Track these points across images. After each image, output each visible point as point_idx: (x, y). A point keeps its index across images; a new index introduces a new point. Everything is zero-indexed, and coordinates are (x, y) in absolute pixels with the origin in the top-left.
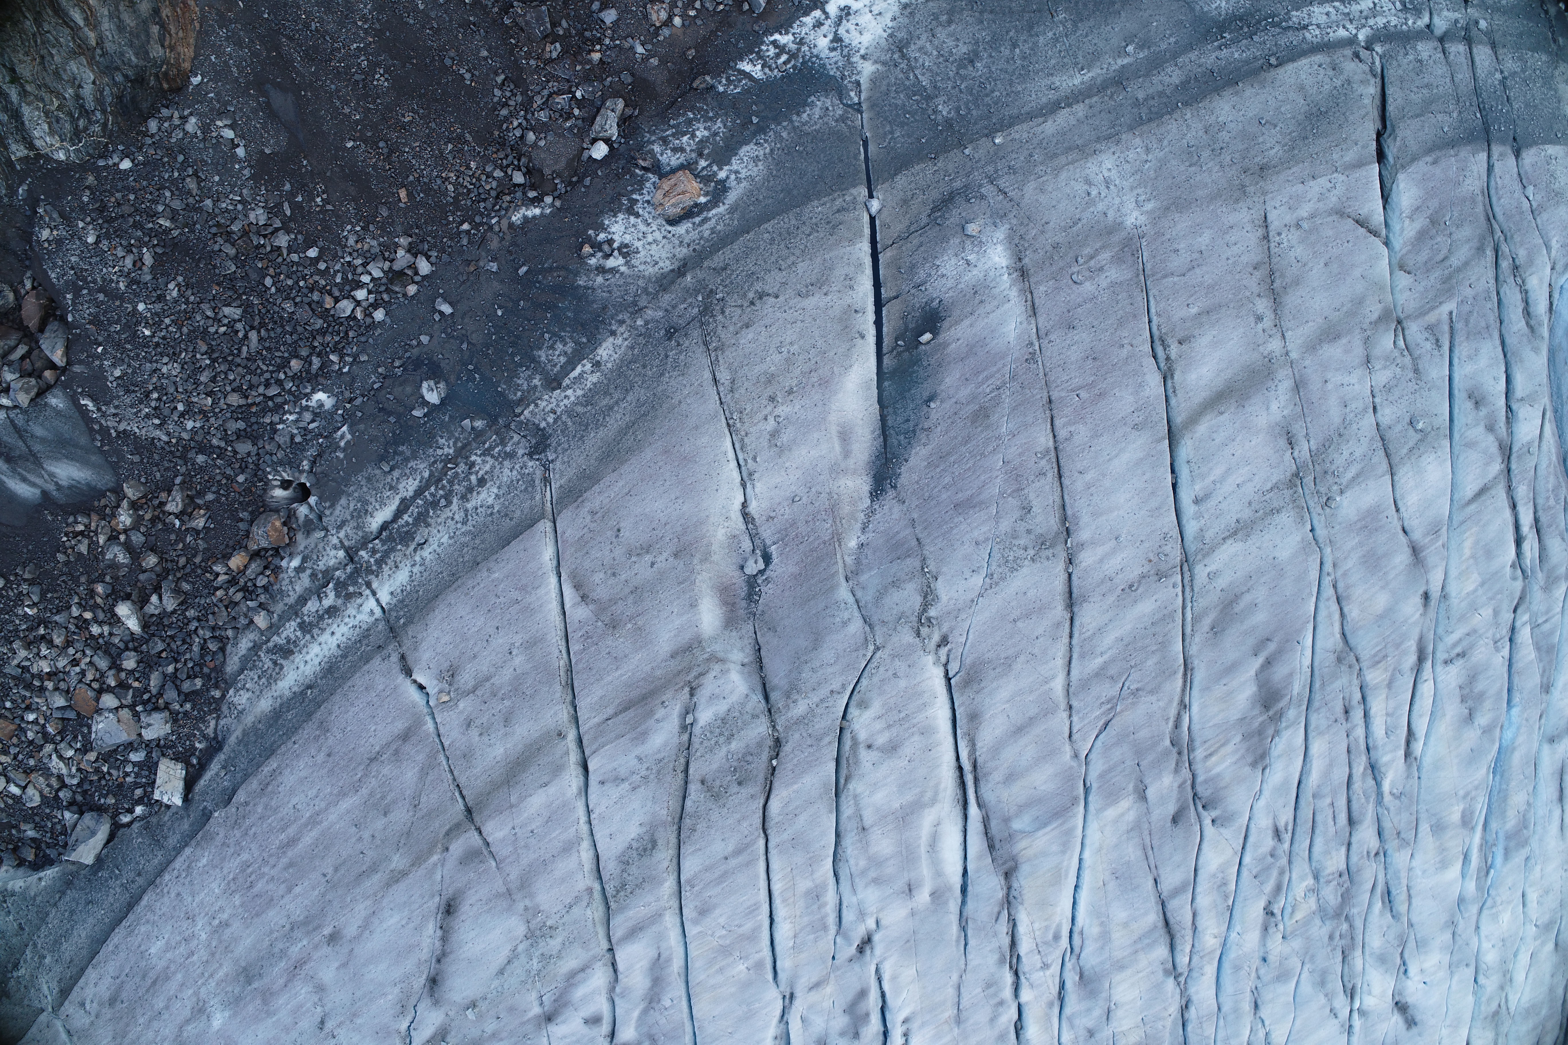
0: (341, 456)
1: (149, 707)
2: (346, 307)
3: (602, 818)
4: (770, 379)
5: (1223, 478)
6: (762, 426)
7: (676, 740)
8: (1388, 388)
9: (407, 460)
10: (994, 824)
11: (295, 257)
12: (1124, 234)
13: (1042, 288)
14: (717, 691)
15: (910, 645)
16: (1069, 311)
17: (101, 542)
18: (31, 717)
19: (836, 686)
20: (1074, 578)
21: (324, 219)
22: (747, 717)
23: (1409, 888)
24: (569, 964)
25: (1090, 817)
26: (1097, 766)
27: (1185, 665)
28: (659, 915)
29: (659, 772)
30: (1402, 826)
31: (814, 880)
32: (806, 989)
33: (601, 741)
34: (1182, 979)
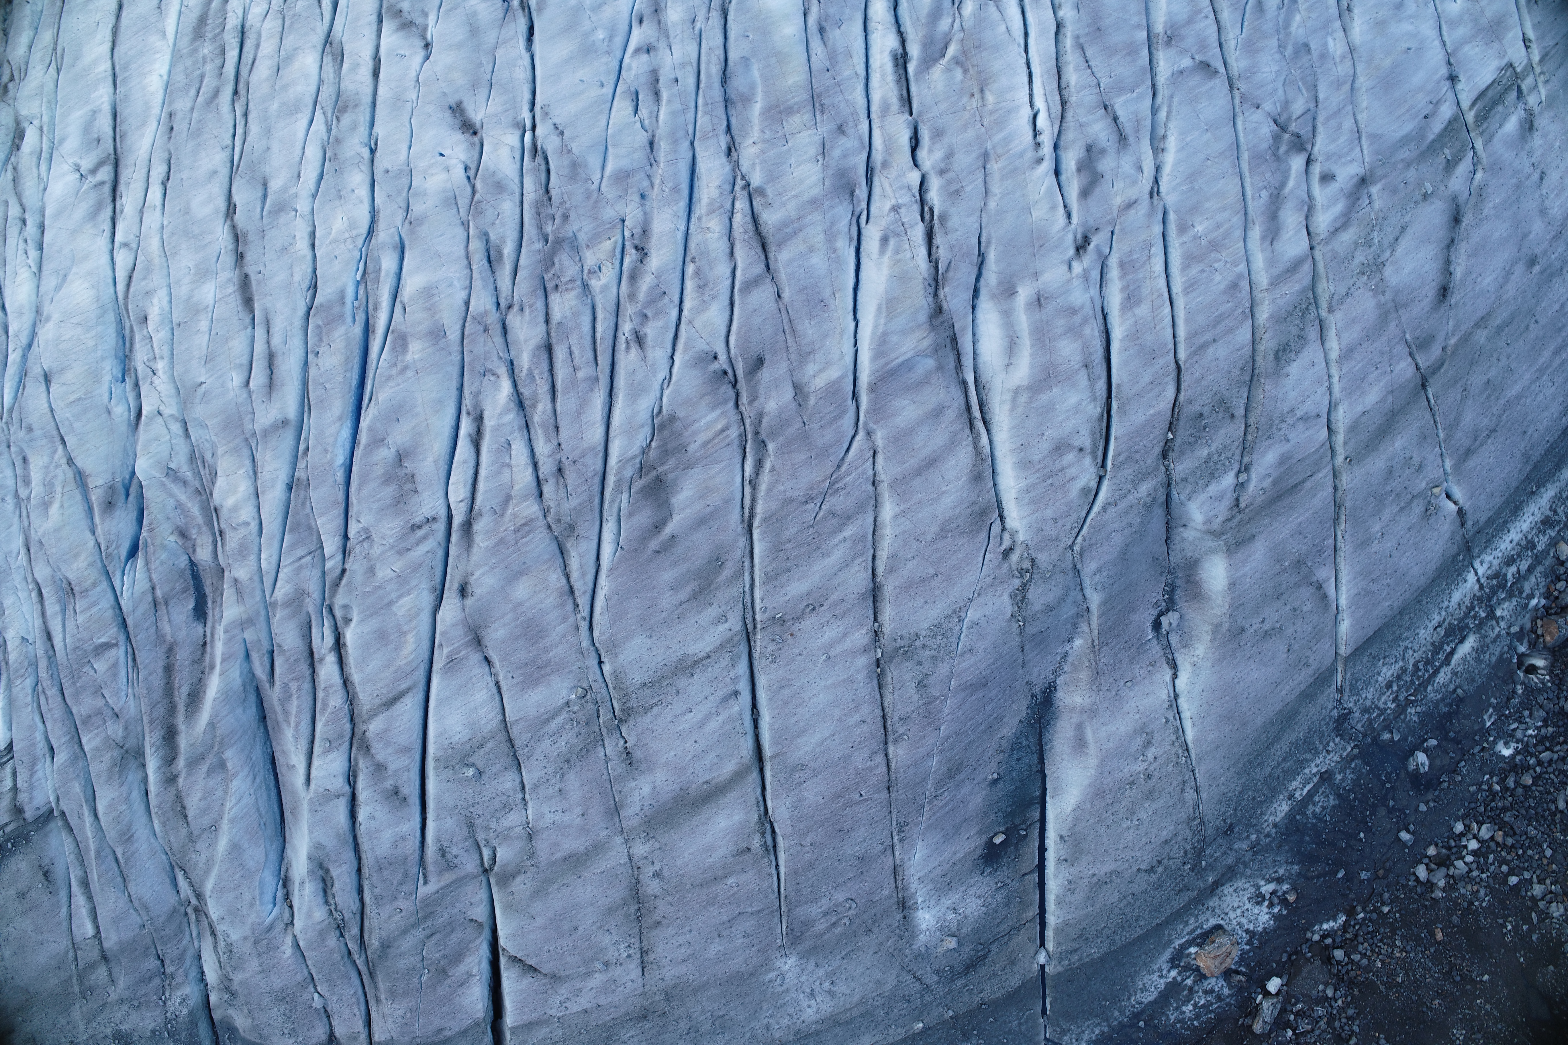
0: (1492, 701)
2: (1485, 832)
3: (1320, 382)
4: (1149, 795)
5: (708, 718)
6: (1159, 751)
7: (1255, 457)
8: (507, 808)
9: (1443, 699)
10: (952, 364)
11: (1527, 875)
12: (800, 948)
13: (886, 892)
14: (1216, 504)
15: (1041, 551)
16: (862, 873)
19: (1112, 511)
20: (872, 617)
21: (1504, 910)
22: (1192, 479)
23: (469, 268)
24: (1347, 237)
25: (850, 368)
26: (845, 425)
27: (750, 526)
28: (1272, 285)
29: (1271, 427)
30: (482, 338)
31: (1134, 315)
32: (1139, 202)
33: (1316, 456)
34: (740, 183)
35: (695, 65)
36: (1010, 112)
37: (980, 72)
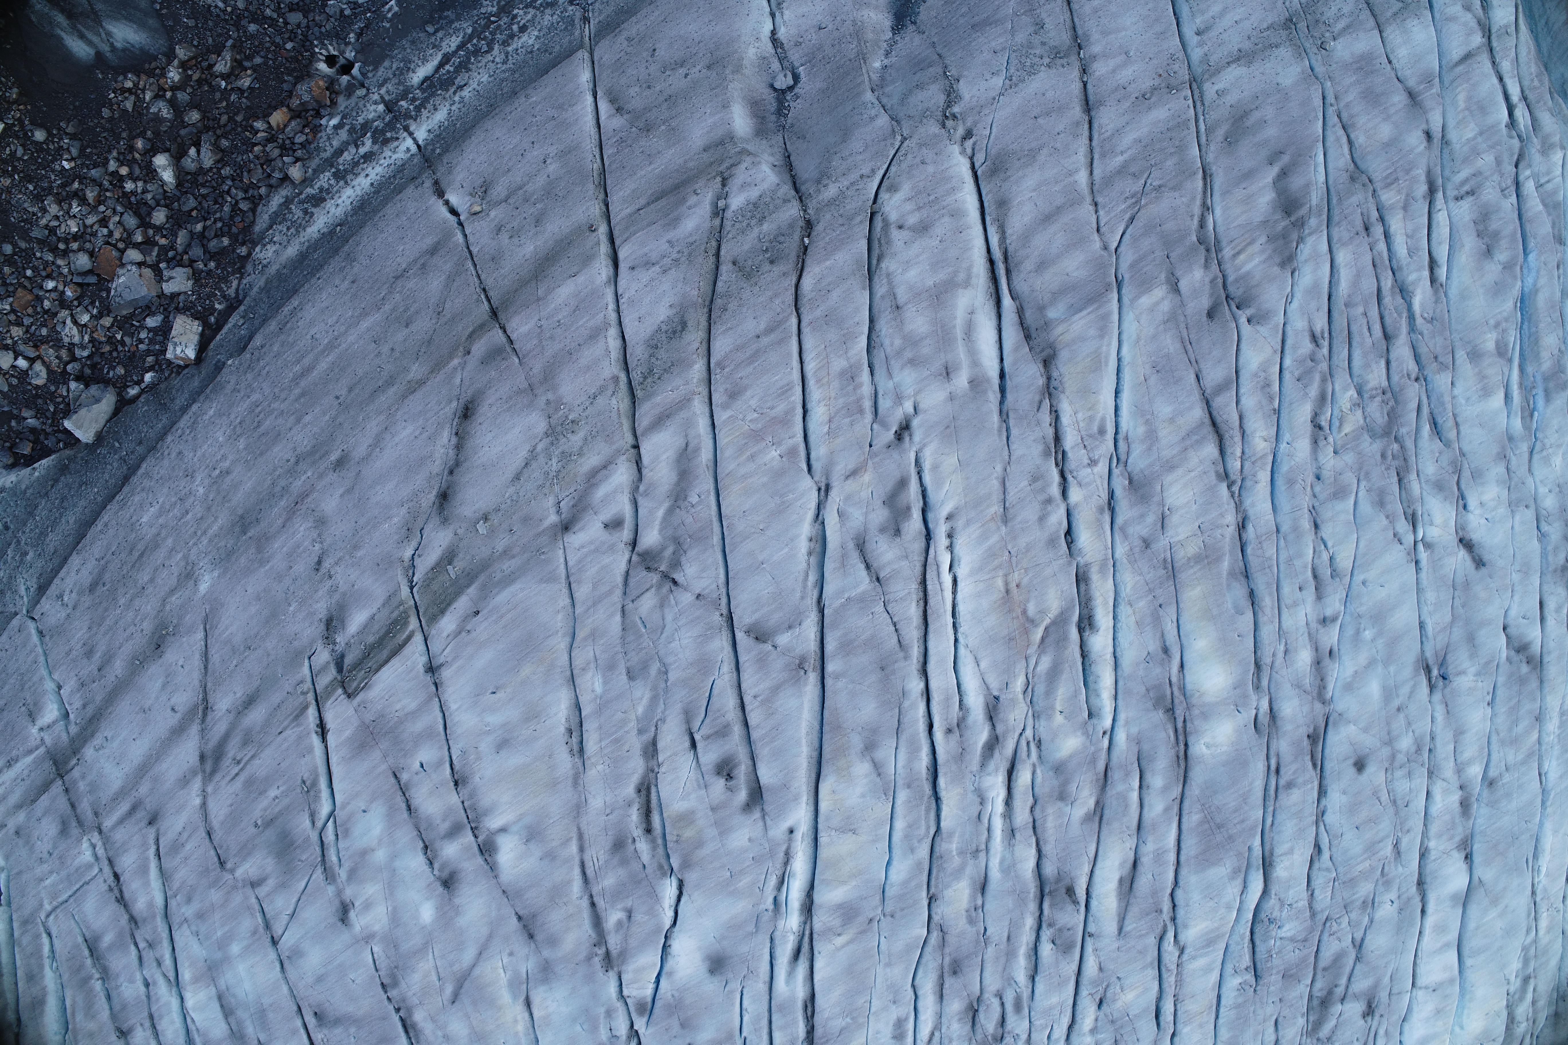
0: (388, 25)
1: (172, 264)
3: (631, 302)
5: (1221, 15)
7: (707, 225)
9: (451, 22)
10: (1029, 314)
14: (748, 180)
15: (935, 136)
17: (147, 98)
18: (50, 285)
19: (865, 170)
20: (1089, 86)
22: (778, 202)
23: (1455, 416)
24: (591, 460)
25: (1125, 310)
26: (1128, 256)
27: (1204, 171)
28: (689, 400)
29: (690, 255)
30: (1438, 350)
31: (848, 359)
32: (843, 478)
33: (632, 229)
34: (1235, 489)
35: (1283, 607)
36: (981, 569)
37: (1010, 611)
